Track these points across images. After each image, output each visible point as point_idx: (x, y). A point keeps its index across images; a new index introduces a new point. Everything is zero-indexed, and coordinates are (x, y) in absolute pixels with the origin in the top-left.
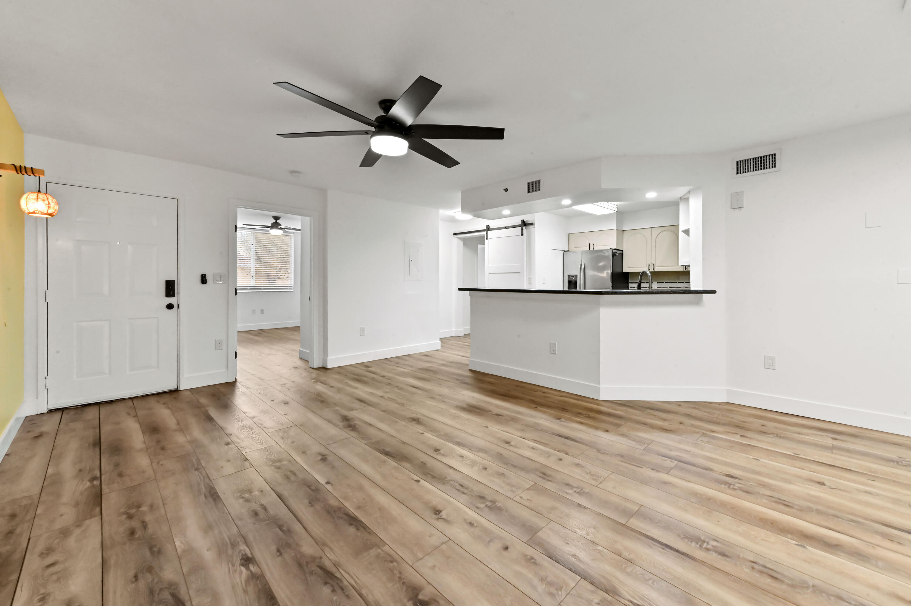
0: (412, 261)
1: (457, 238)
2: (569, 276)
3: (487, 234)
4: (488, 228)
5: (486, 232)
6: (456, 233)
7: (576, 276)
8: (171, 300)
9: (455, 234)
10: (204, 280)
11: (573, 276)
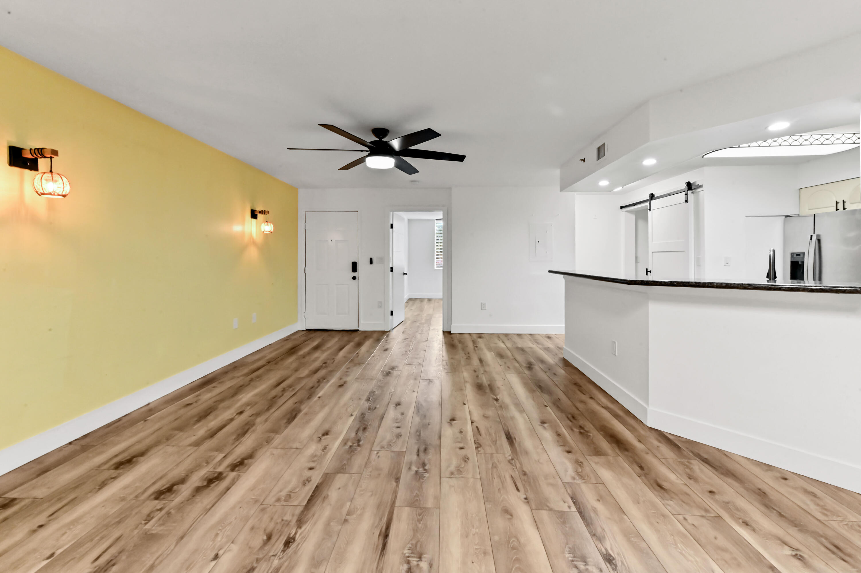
0: (538, 242)
1: (626, 211)
2: (792, 254)
3: (650, 204)
4: (652, 197)
5: (649, 202)
6: (623, 206)
7: (804, 254)
8: (355, 274)
9: (622, 208)
10: (371, 262)
11: (798, 255)
